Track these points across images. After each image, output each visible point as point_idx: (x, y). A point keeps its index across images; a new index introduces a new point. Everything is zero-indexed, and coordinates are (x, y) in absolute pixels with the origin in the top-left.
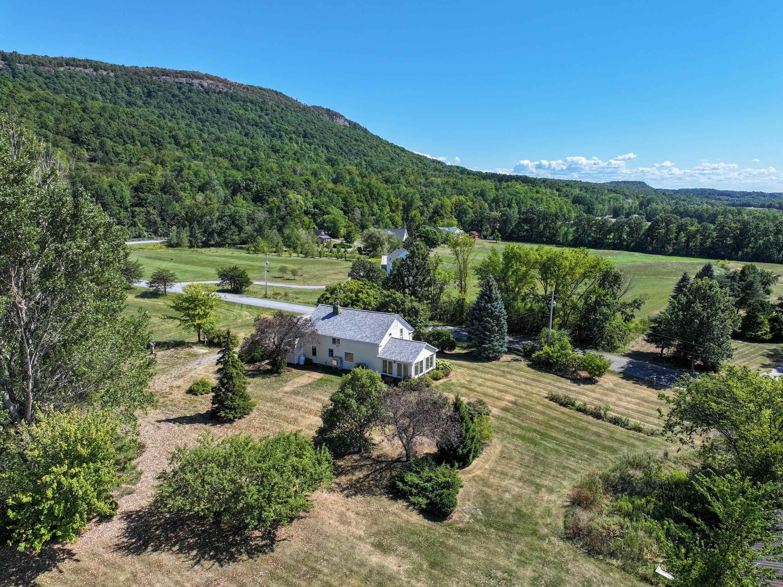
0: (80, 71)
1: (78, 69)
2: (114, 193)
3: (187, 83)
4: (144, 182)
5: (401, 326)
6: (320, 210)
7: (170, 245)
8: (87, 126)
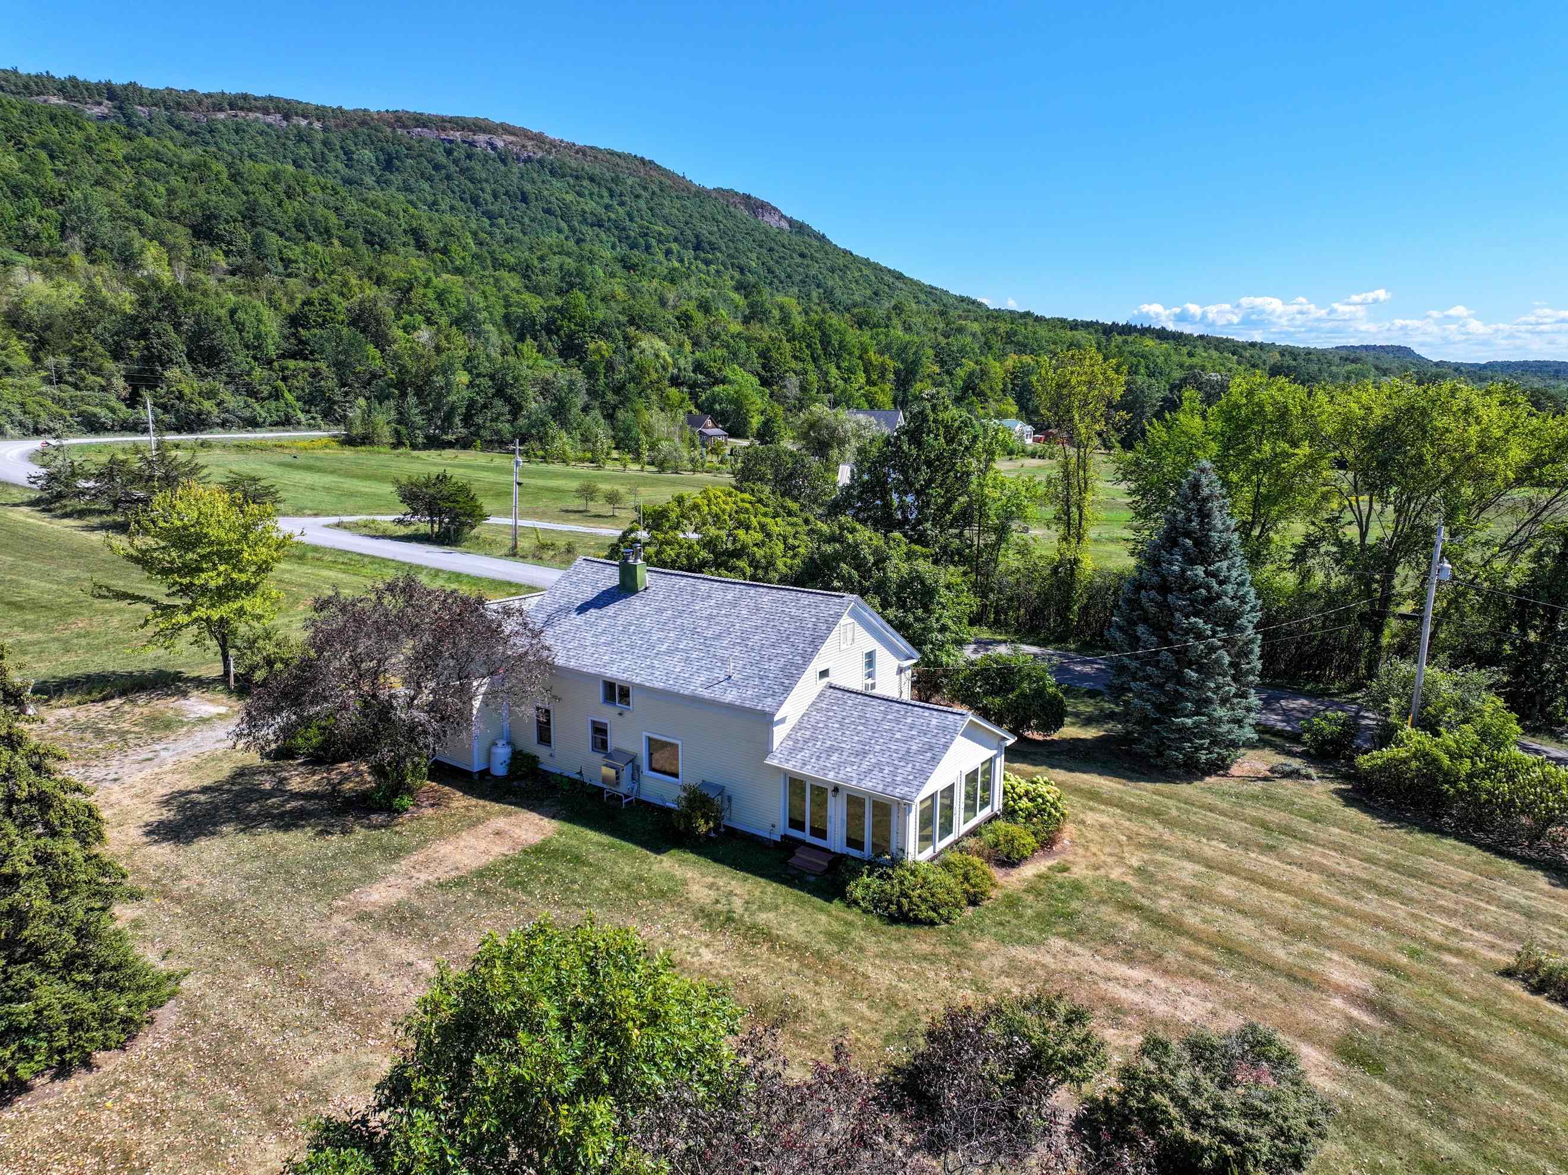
0: (256, 120)
1: (252, 116)
2: (240, 328)
3: (464, 142)
4: (312, 304)
5: (871, 643)
6: (708, 374)
7: (349, 441)
8: (230, 206)
